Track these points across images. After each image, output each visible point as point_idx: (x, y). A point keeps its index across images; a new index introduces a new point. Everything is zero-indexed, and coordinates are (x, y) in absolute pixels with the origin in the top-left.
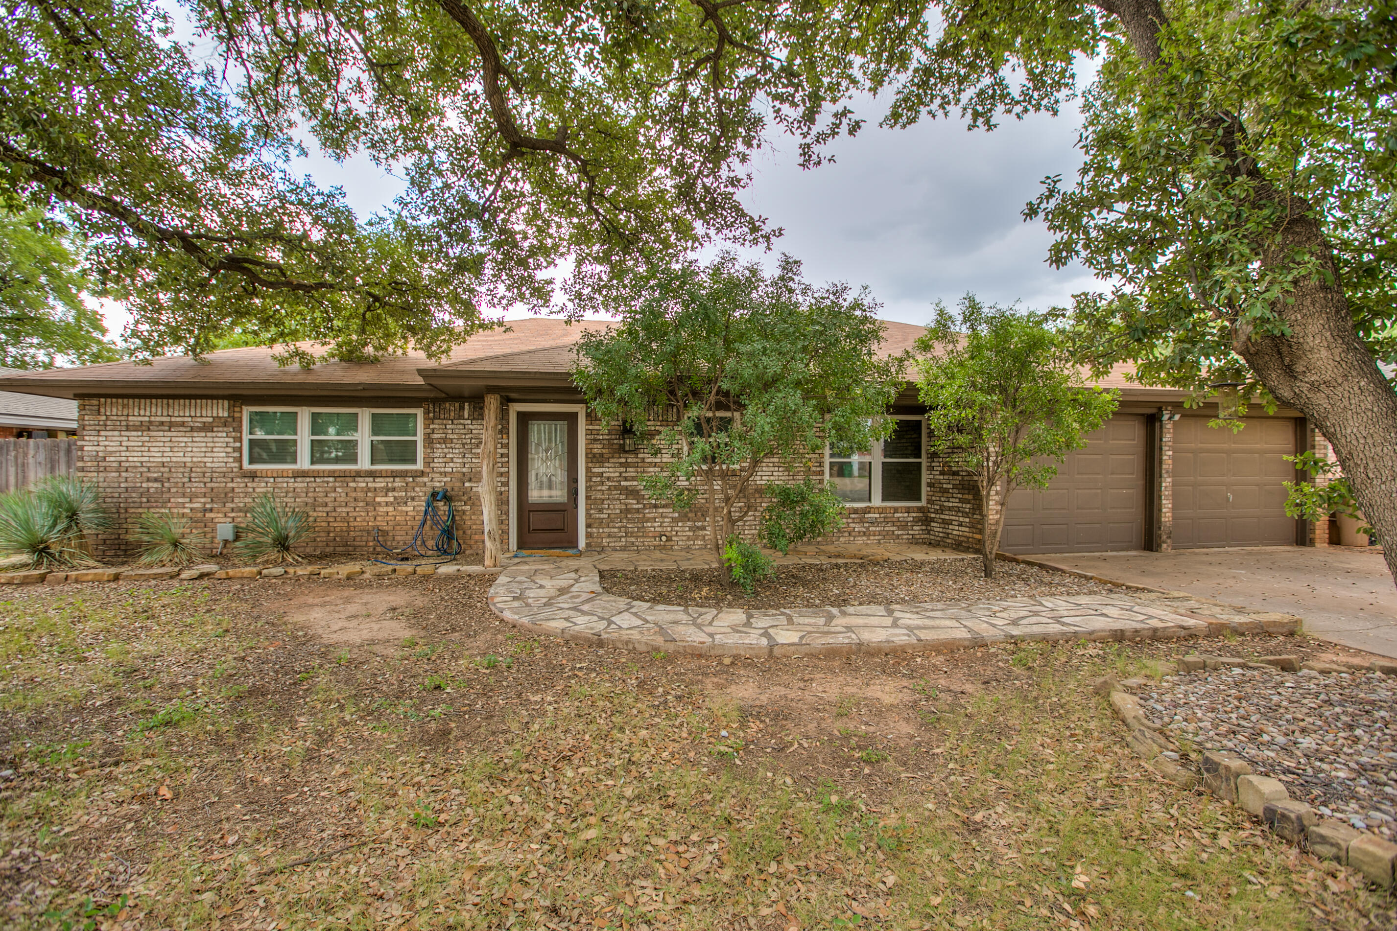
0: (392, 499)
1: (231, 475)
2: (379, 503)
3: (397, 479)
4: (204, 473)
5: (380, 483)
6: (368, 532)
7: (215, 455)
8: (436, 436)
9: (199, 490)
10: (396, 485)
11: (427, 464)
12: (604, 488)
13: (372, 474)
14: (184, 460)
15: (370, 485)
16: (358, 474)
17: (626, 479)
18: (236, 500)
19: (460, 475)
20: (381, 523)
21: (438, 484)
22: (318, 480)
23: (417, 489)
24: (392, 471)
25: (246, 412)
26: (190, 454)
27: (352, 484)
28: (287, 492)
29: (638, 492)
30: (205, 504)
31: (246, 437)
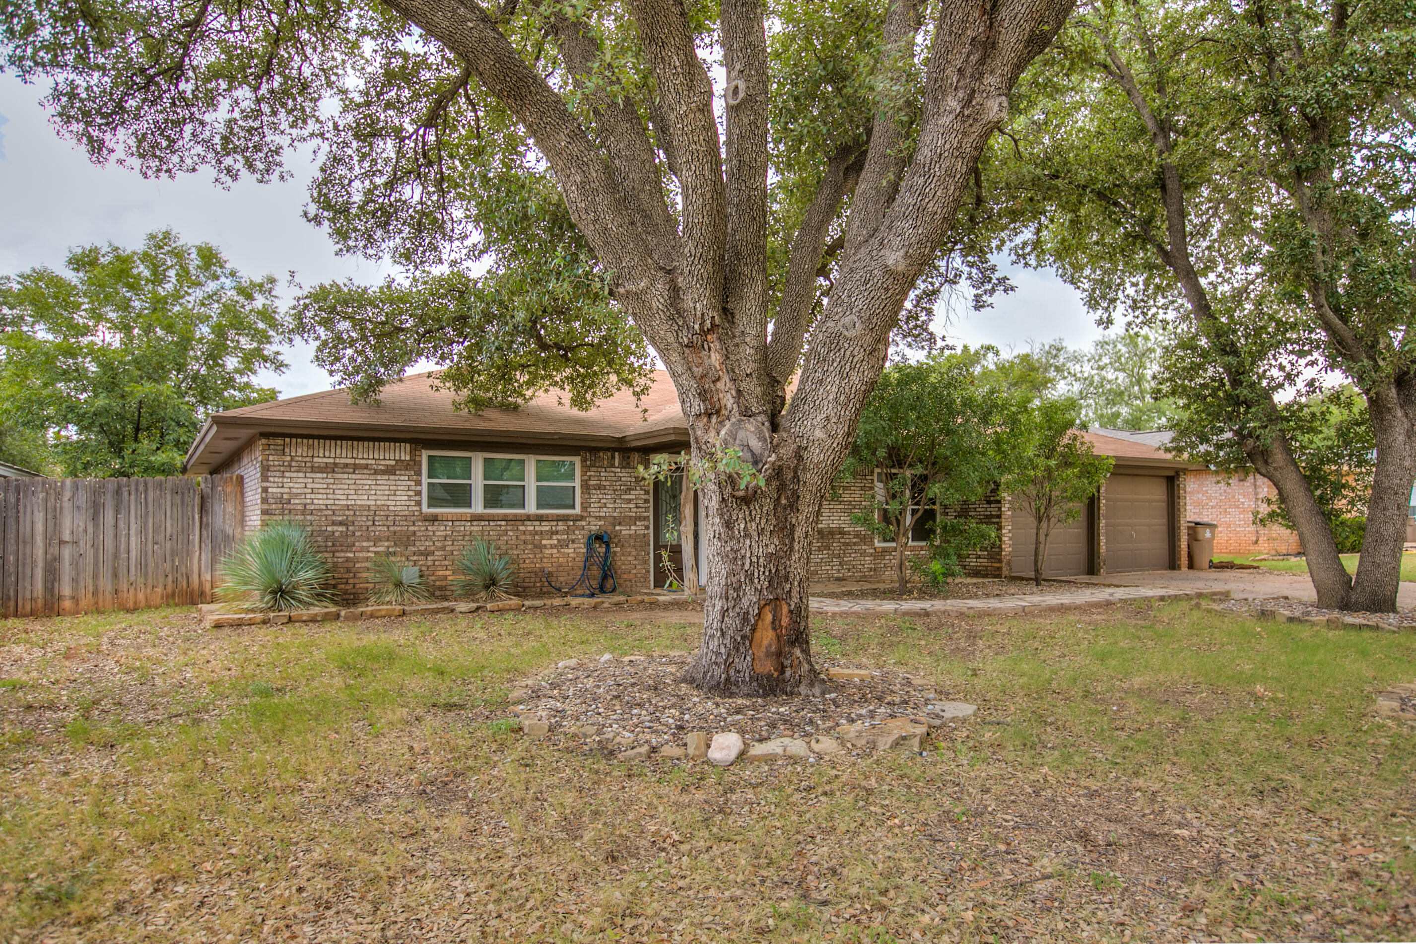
0: (556, 542)
1: (412, 519)
2: (545, 546)
3: (560, 523)
4: (387, 516)
5: (546, 527)
6: (536, 573)
7: (398, 498)
8: (592, 483)
9: (382, 534)
10: (559, 528)
11: (584, 508)
13: (540, 518)
14: (368, 503)
15: (537, 528)
16: (528, 518)
18: (418, 543)
19: (611, 520)
20: (548, 567)
21: (594, 528)
22: (492, 523)
23: (577, 532)
24: (558, 516)
25: (425, 455)
26: (374, 497)
27: (522, 528)
28: (464, 536)
30: (388, 547)
31: (425, 480)
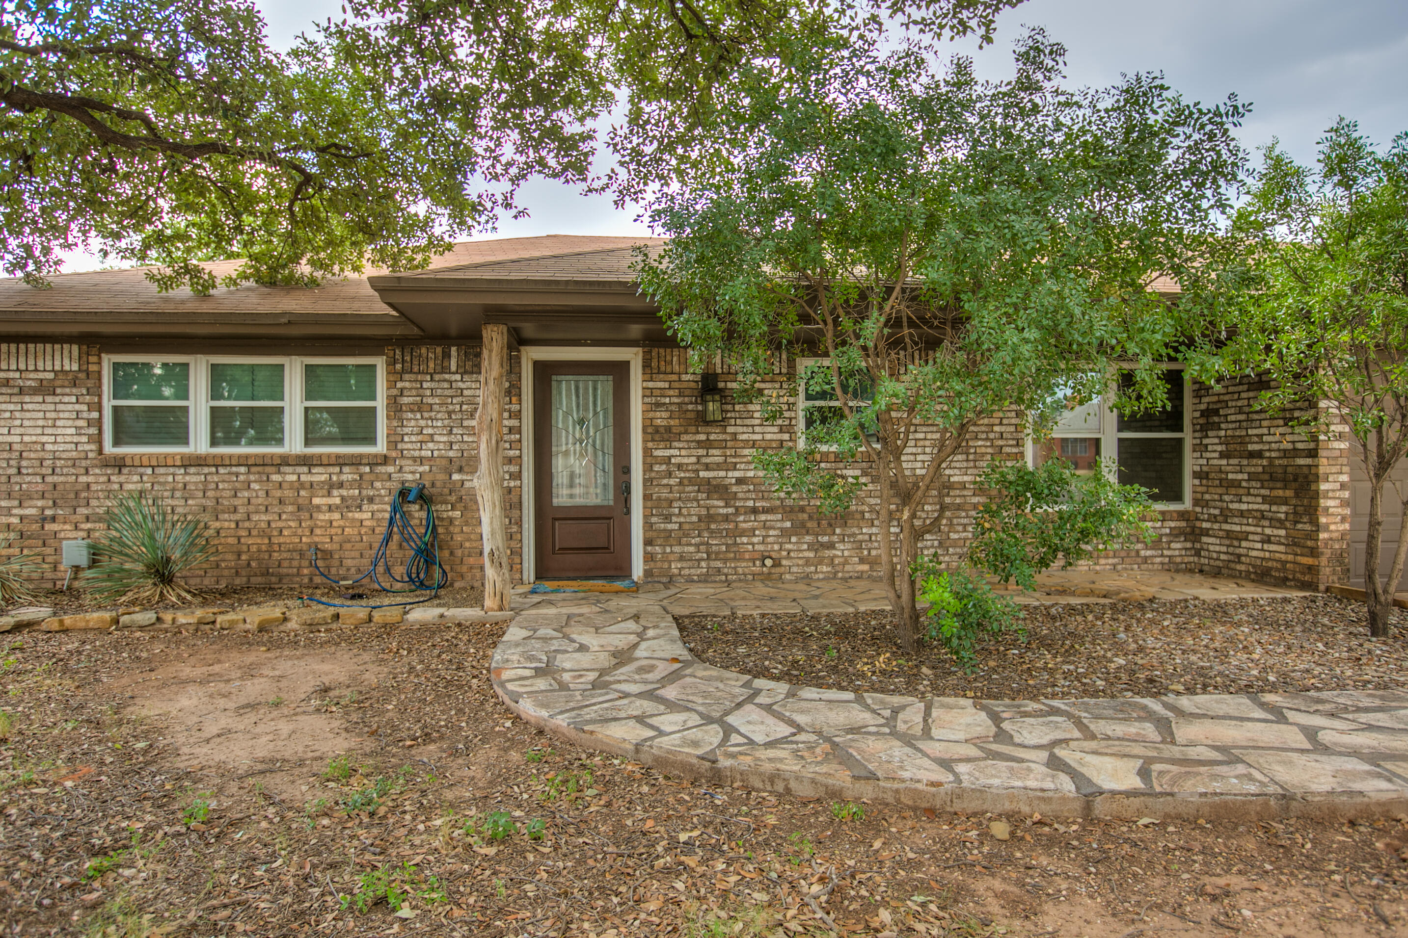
0: (338, 501)
1: (84, 463)
2: (318, 508)
3: (346, 469)
4: (42, 461)
5: (319, 475)
6: (302, 554)
7: (59, 431)
8: (406, 400)
9: (33, 488)
10: (344, 477)
11: (393, 444)
12: (672, 482)
13: (307, 462)
14: (9, 439)
15: (303, 478)
16: (285, 461)
17: (707, 467)
18: (93, 503)
19: (444, 462)
20: (321, 538)
21: (410, 477)
22: (222, 470)
23: (378, 484)
24: (338, 456)
25: (108, 360)
26: (19, 431)
27: (276, 478)
28: (173, 490)
29: (726, 487)
30: (43, 509)
31: (108, 403)
